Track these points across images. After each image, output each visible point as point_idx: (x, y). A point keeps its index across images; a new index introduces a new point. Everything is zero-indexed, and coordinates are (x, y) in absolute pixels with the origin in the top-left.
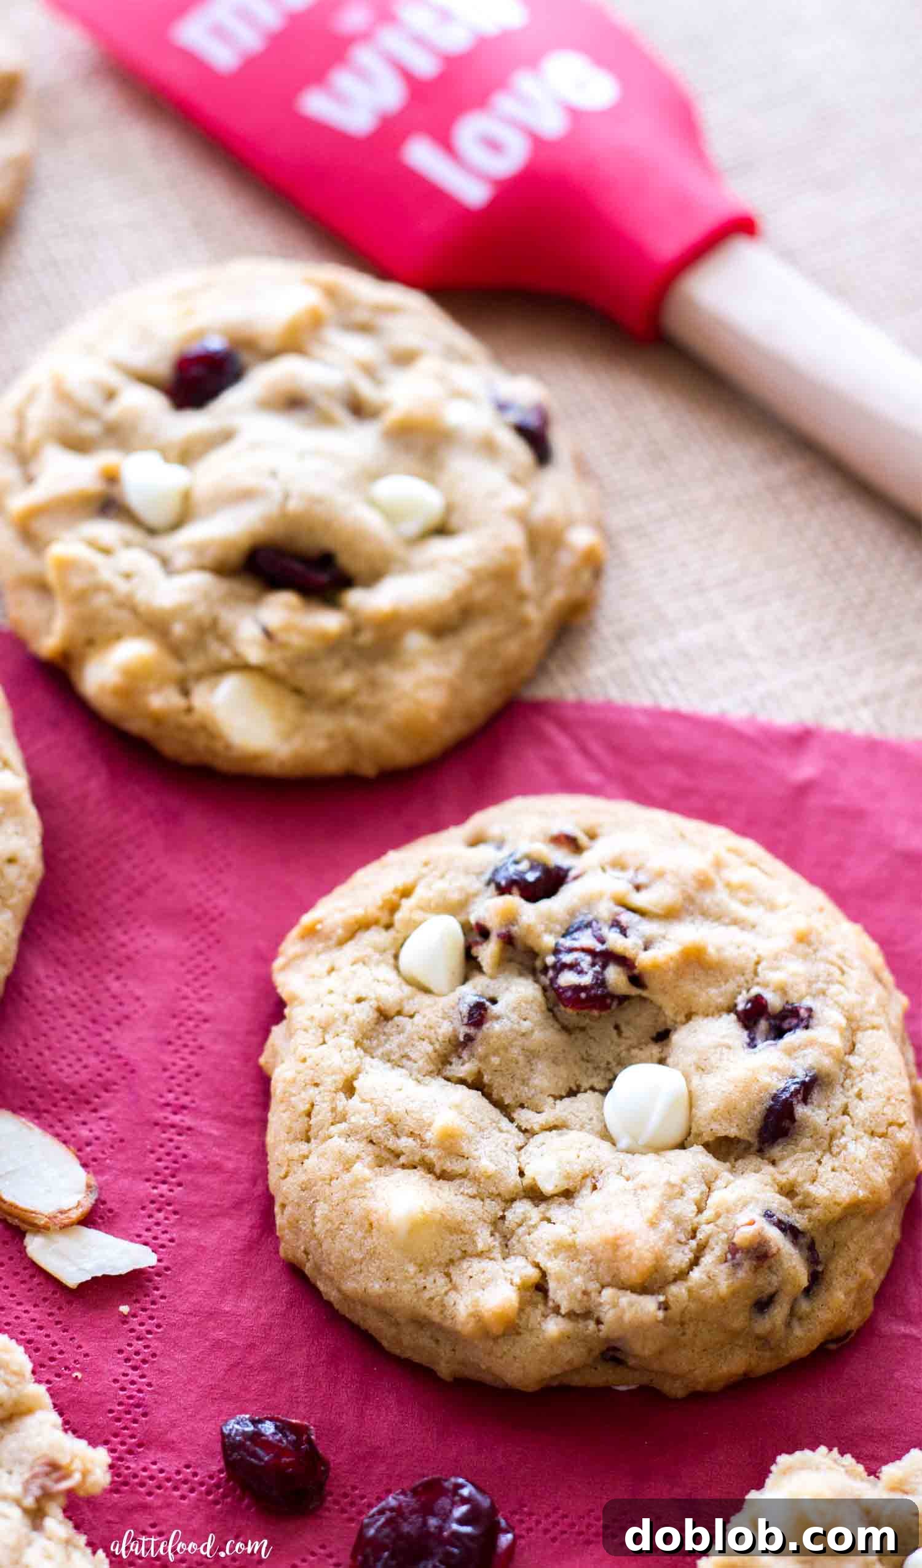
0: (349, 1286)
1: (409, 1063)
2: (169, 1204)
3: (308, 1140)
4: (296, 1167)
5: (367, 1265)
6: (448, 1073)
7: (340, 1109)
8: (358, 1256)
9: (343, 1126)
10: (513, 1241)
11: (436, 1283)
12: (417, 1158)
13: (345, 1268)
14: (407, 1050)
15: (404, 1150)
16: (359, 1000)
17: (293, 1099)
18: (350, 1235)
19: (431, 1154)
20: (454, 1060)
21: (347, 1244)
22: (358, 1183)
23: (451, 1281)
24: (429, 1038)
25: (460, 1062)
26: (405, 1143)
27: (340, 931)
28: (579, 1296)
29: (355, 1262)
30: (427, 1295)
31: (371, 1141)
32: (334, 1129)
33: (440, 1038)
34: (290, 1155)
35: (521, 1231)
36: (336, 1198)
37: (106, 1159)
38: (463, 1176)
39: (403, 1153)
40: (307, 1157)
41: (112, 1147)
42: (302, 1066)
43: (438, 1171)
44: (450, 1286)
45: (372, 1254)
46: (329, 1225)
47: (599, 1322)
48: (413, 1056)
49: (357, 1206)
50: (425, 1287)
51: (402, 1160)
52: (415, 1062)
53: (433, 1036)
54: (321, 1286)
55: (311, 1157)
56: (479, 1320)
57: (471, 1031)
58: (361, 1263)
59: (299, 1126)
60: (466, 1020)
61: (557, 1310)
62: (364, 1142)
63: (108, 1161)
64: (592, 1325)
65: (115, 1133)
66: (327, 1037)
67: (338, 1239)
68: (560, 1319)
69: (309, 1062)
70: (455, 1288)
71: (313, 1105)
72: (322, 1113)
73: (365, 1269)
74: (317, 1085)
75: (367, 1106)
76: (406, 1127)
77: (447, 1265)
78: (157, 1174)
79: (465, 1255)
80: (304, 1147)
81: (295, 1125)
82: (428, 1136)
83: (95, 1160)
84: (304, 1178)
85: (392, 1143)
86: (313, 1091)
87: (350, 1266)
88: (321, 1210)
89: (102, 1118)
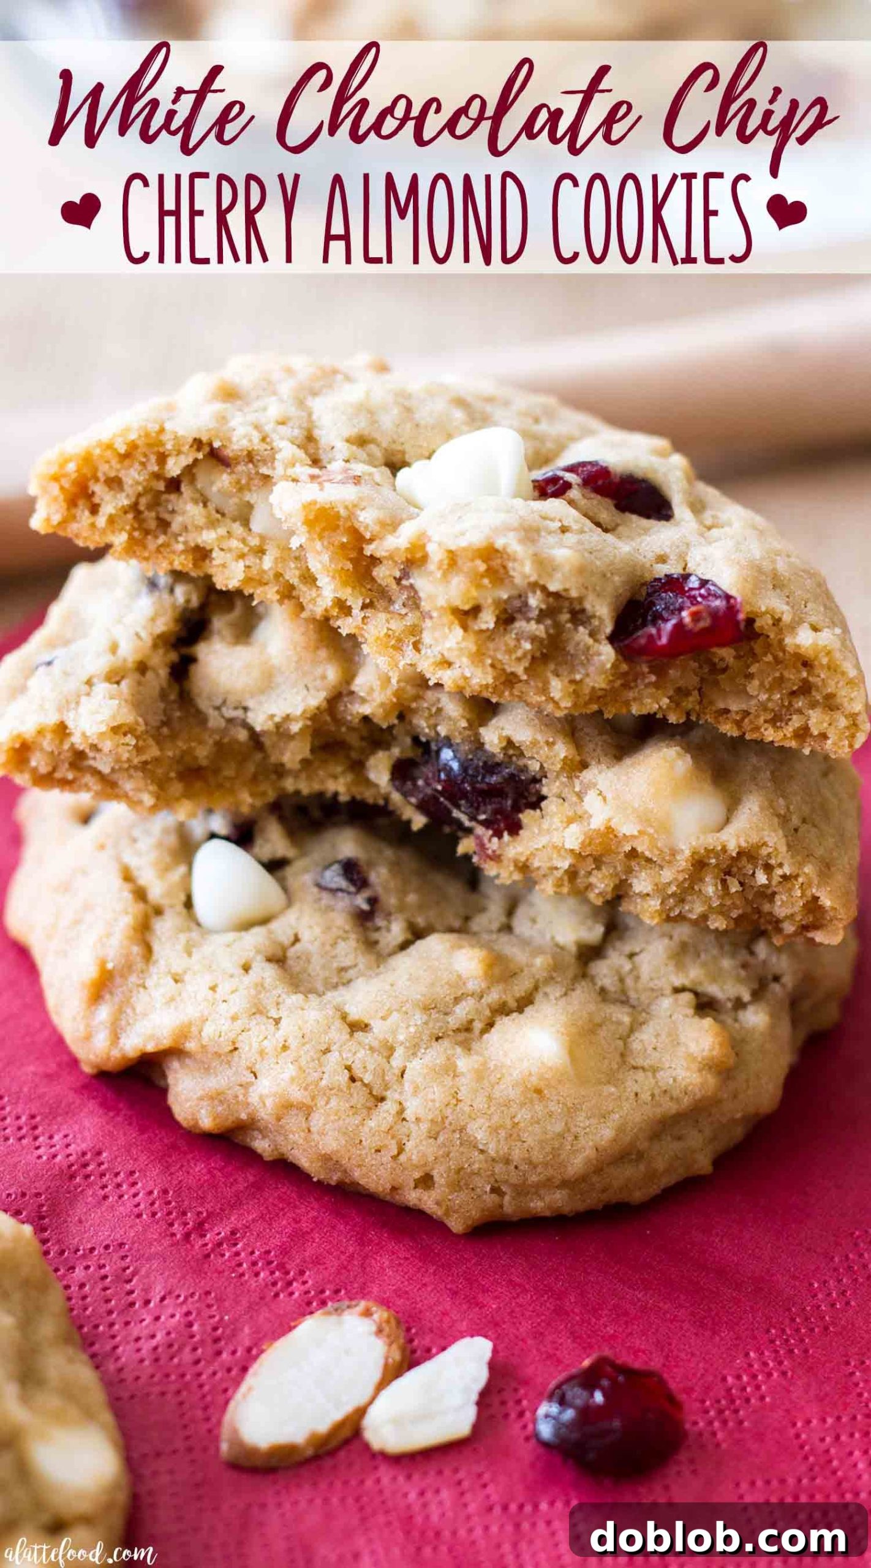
0: (576, 1164)
1: (351, 973)
2: (323, 1291)
3: (382, 1099)
4: (402, 1129)
5: (576, 1126)
6: (387, 951)
7: (376, 1044)
8: (559, 1127)
9: (399, 1052)
10: (633, 995)
11: (640, 1084)
12: (488, 1013)
13: (555, 1153)
14: (335, 965)
15: (470, 1017)
16: (246, 968)
17: (324, 1083)
18: (532, 1117)
19: (494, 996)
20: (375, 936)
21: (537, 1129)
22: (480, 1075)
23: (643, 1069)
24: (339, 937)
25: (384, 932)
26: (462, 1012)
27: (136, 949)
28: (743, 973)
29: (561, 1136)
30: (646, 1096)
31: (438, 1039)
32: (397, 1061)
33: (347, 927)
34: (384, 1127)
35: (629, 982)
36: (480, 1103)
37: (222, 1319)
38: (536, 988)
39: (471, 1021)
40: (402, 1110)
41: (209, 1306)
42: (291, 1054)
43: (513, 1004)
44: (650, 1074)
45: (571, 1111)
46: (503, 1134)
47: (776, 979)
48: (348, 962)
49: (506, 1090)
50: (636, 1094)
51: (478, 1026)
52: (355, 966)
53: (341, 933)
54: (538, 1205)
55: (407, 1104)
56: (710, 1068)
57: (366, 894)
58: (569, 1130)
59: (359, 1096)
60: (352, 889)
61: (739, 1005)
62: (434, 1044)
63: (226, 1318)
64: (776, 988)
65: (192, 1295)
66: (274, 1013)
67: (525, 1136)
68: (751, 1009)
69: (293, 1043)
70: (654, 1070)
71: (349, 1068)
72: (367, 1064)
73: (578, 1130)
74: (327, 1051)
75: (395, 1016)
76: (447, 999)
77: (624, 1062)
78: (274, 1284)
79: (625, 1039)
80: (389, 1107)
81: (353, 1102)
82: (471, 986)
83: (215, 1329)
84: (424, 1127)
85: (453, 1021)
86: (333, 1058)
87: (562, 1144)
88: (479, 1132)
89: (163, 1299)
